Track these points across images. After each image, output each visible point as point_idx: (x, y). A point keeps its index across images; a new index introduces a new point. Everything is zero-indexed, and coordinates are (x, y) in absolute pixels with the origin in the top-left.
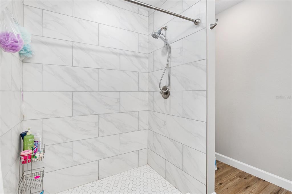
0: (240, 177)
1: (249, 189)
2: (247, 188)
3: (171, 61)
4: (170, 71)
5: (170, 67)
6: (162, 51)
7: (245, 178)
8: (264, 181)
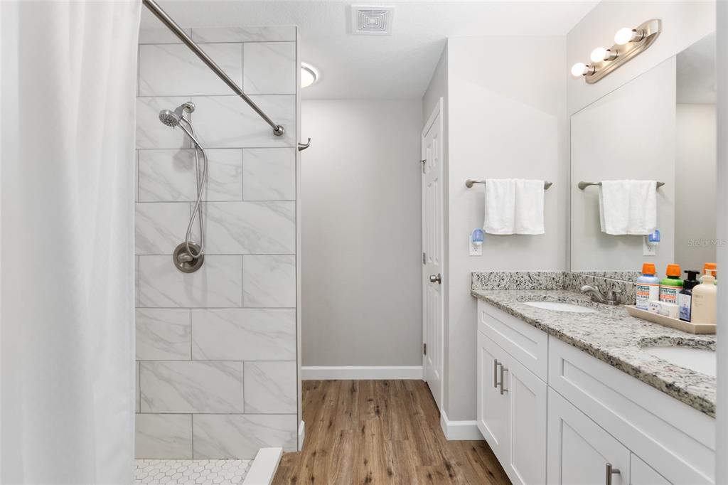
0: (308, 389)
1: (326, 398)
2: (324, 398)
3: (207, 189)
4: (203, 211)
5: (203, 199)
6: (176, 158)
7: (315, 388)
8: (335, 380)
